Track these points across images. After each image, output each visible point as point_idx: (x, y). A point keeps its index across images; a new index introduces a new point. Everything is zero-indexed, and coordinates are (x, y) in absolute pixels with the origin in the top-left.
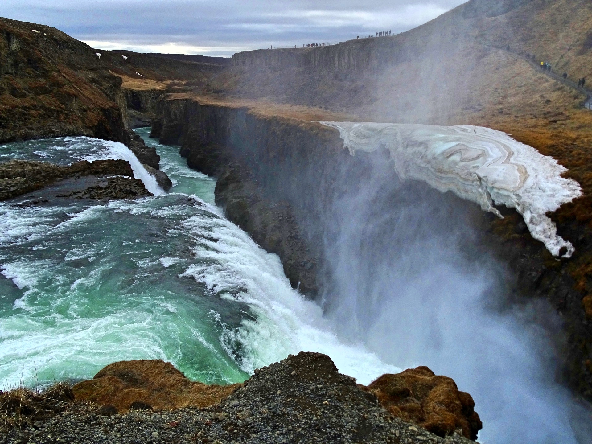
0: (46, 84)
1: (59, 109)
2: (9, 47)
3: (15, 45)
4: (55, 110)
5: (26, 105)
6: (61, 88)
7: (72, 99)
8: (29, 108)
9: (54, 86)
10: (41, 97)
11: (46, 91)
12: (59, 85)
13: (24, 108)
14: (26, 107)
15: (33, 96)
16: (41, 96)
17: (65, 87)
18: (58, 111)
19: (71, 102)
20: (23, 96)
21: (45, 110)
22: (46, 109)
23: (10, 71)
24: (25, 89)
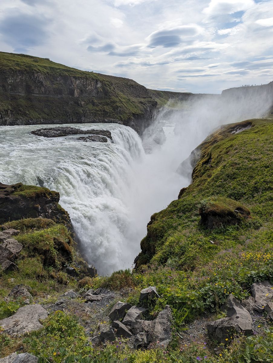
0: (109, 101)
2: (96, 86)
3: (99, 85)
5: (97, 109)
7: (119, 108)
9: (112, 102)
11: (107, 104)
13: (96, 110)
15: (102, 106)
17: (117, 103)
20: (97, 105)
22: (105, 112)
23: (94, 95)
24: (99, 103)
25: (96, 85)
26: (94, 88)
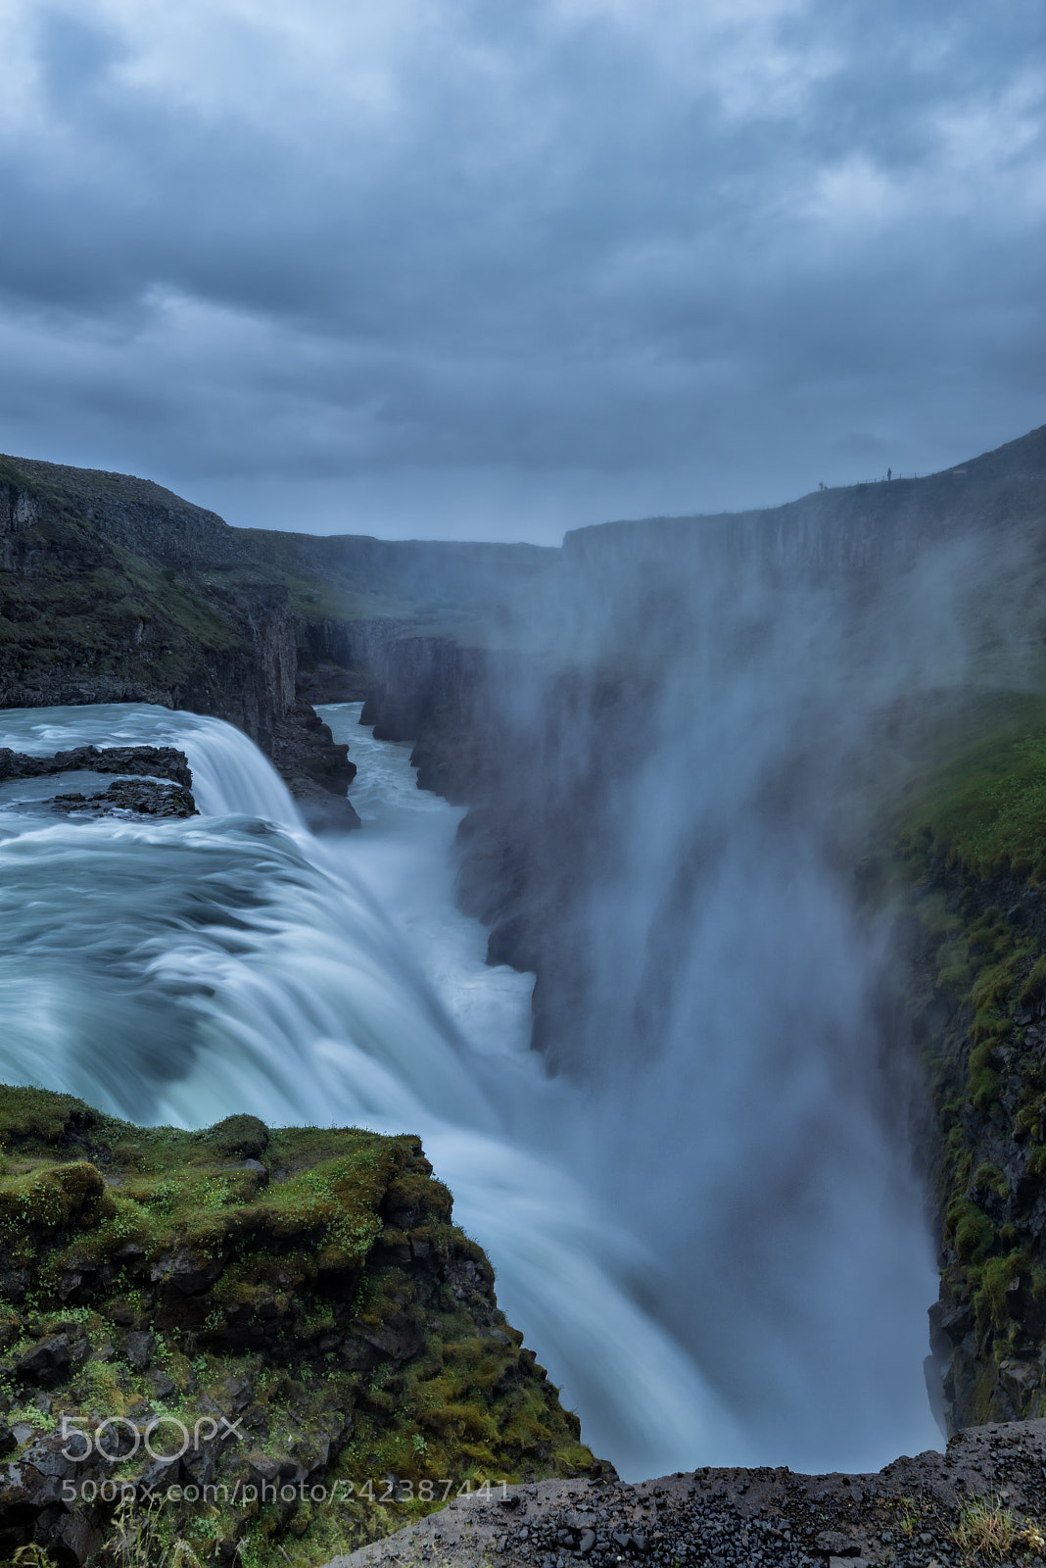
1: (102, 647)
2: (11, 516)
3: (26, 513)
4: (92, 649)
5: (31, 635)
6: (115, 602)
7: (137, 626)
8: (35, 644)
11: (80, 610)
12: (112, 597)
13: (23, 643)
14: (29, 642)
15: (50, 620)
16: (70, 619)
17: (122, 601)
18: (99, 652)
19: (134, 632)
21: (71, 650)
22: (73, 646)
23: (7, 566)
24: (34, 604)
25: (11, 510)
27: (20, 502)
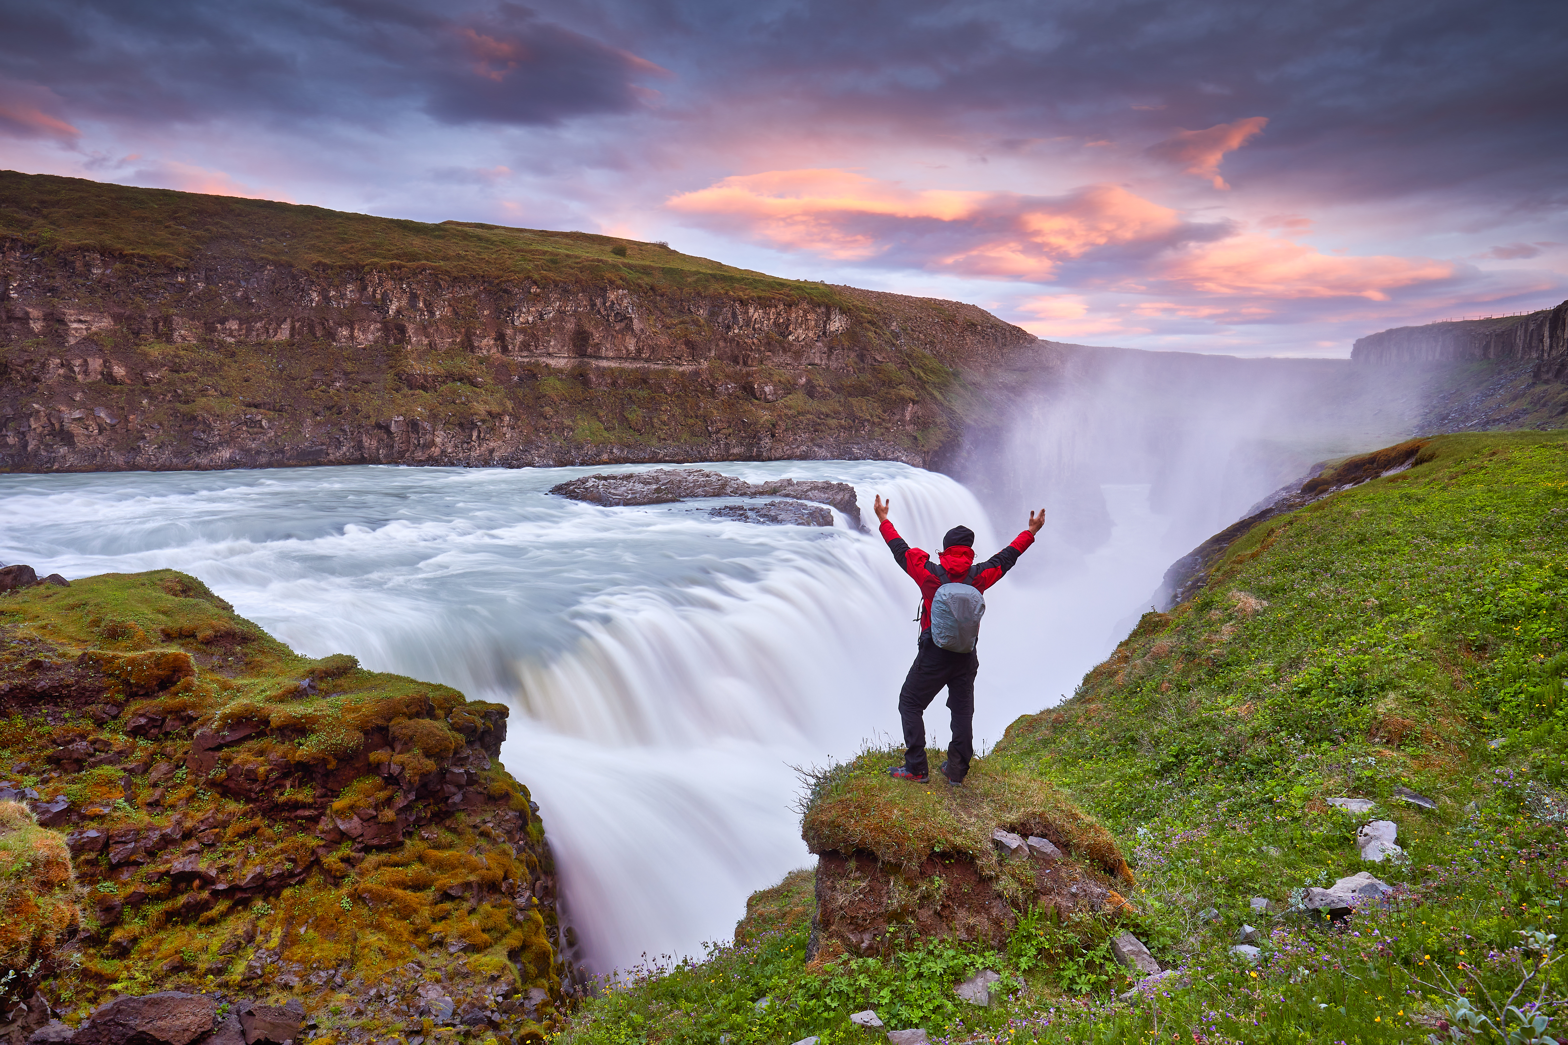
0: (870, 382)
1: (876, 420)
2: (825, 326)
3: (837, 324)
4: (868, 421)
5: (825, 410)
6: (894, 388)
7: (908, 406)
8: (827, 416)
9: (884, 385)
10: (853, 401)
11: (866, 393)
12: (891, 384)
13: (819, 415)
14: (823, 414)
15: (841, 399)
16: (855, 399)
17: (901, 387)
18: (874, 423)
19: (903, 409)
20: (825, 397)
23: (817, 361)
24: (832, 388)
25: (825, 322)
26: (815, 333)
27: (832, 317)
